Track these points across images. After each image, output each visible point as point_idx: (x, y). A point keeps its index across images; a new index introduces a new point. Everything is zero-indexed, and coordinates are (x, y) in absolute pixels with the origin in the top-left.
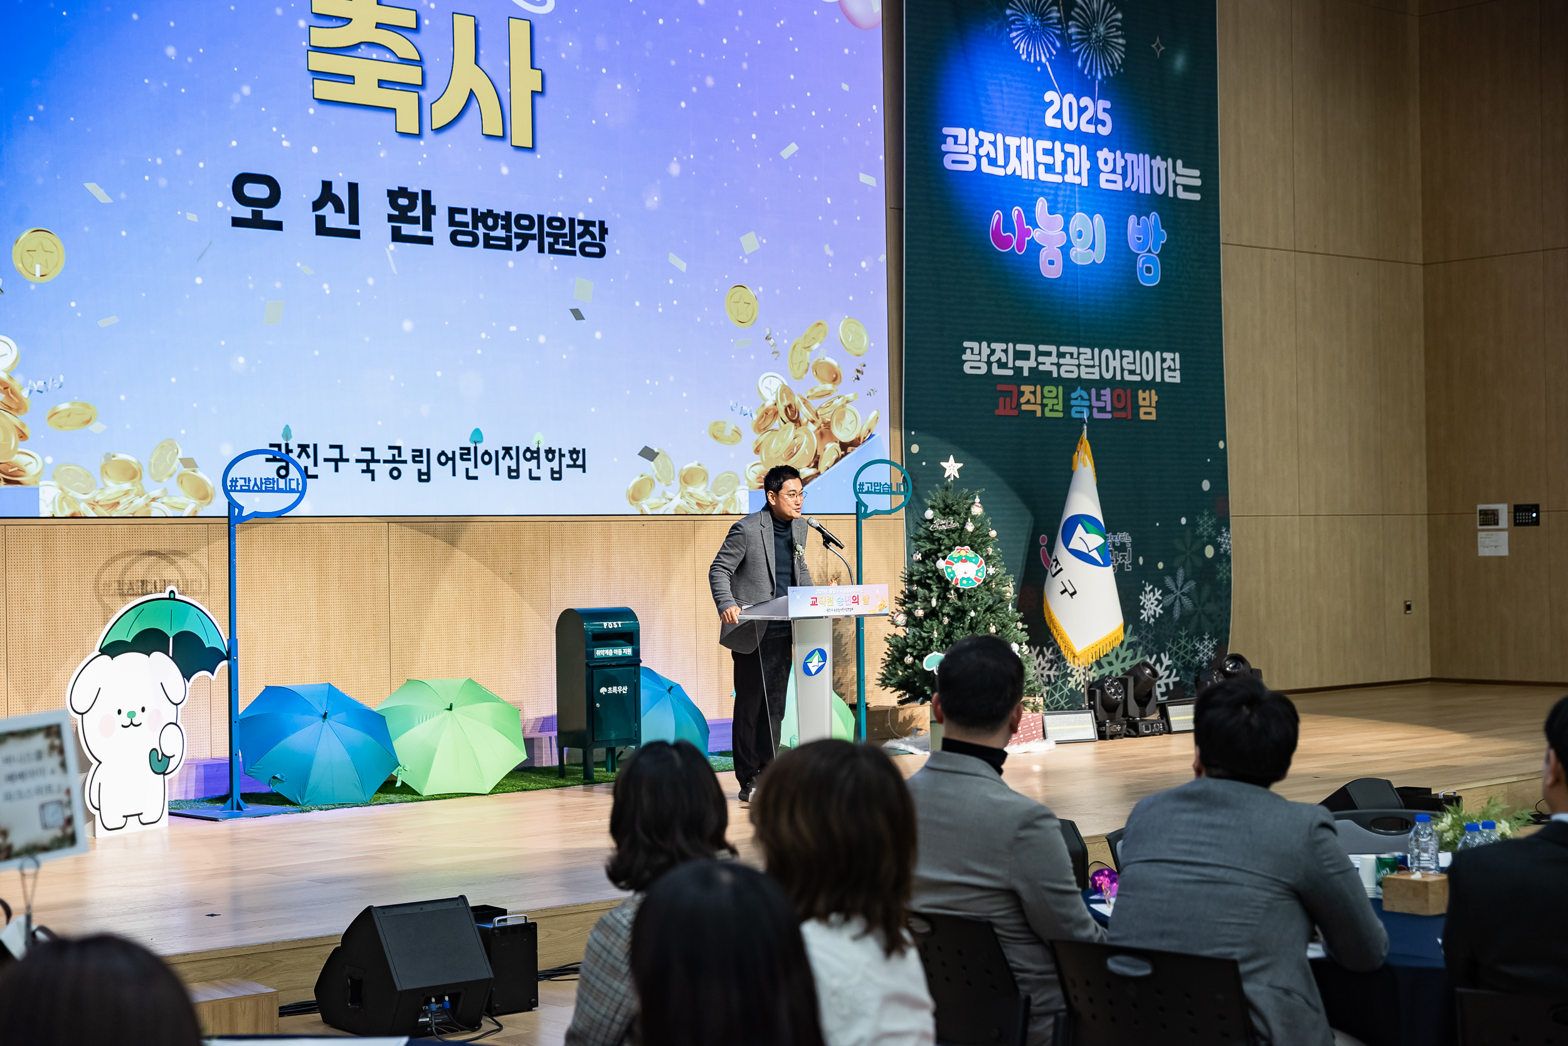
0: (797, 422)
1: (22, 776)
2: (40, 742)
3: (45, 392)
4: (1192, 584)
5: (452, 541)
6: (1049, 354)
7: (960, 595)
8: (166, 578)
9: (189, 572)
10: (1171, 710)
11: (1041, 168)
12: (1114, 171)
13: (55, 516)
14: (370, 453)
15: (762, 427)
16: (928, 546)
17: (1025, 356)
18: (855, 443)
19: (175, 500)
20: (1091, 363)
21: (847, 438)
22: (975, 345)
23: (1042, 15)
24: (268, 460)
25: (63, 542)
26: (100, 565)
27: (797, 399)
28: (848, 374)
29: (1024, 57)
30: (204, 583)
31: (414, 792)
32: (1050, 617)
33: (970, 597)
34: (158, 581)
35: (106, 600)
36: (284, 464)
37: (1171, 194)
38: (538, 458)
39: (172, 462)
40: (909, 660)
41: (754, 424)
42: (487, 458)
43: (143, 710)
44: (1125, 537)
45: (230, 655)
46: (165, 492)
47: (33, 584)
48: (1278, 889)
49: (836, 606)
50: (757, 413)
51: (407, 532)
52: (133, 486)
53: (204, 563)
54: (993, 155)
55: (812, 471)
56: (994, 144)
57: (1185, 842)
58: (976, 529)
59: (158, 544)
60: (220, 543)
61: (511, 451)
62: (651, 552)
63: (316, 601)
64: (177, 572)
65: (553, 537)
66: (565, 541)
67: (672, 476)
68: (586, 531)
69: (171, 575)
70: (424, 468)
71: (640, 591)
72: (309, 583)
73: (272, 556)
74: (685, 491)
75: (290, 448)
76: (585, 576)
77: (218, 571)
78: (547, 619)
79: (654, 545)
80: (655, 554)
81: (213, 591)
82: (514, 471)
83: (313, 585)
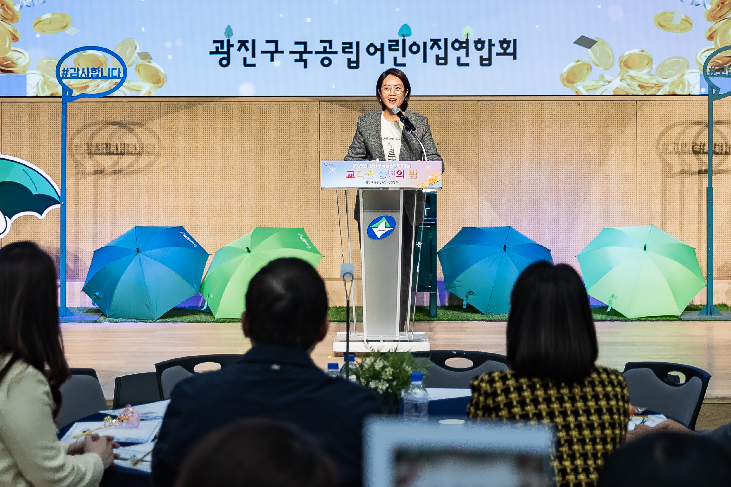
3: (32, 6)
8: (125, 142)
13: (39, 95)
14: (302, 46)
15: (718, 16)
19: (133, 83)
25: (45, 115)
30: (157, 146)
34: (119, 145)
35: (78, 157)
36: (225, 56)
38: (467, 48)
39: (131, 55)
42: (415, 48)
47: (22, 145)
50: (711, 3)
51: (338, 109)
53: (157, 132)
60: (171, 117)
61: (439, 43)
62: (587, 128)
63: (253, 163)
64: (134, 138)
65: (481, 114)
66: (494, 118)
67: (611, 61)
68: (517, 109)
69: (130, 140)
70: (353, 57)
71: (574, 162)
72: (247, 148)
73: (215, 127)
74: (625, 74)
75: (231, 43)
76: (515, 147)
77: (168, 138)
78: (475, 183)
79: (591, 122)
80: (591, 130)
81: (164, 152)
82: (442, 59)
83: (251, 150)
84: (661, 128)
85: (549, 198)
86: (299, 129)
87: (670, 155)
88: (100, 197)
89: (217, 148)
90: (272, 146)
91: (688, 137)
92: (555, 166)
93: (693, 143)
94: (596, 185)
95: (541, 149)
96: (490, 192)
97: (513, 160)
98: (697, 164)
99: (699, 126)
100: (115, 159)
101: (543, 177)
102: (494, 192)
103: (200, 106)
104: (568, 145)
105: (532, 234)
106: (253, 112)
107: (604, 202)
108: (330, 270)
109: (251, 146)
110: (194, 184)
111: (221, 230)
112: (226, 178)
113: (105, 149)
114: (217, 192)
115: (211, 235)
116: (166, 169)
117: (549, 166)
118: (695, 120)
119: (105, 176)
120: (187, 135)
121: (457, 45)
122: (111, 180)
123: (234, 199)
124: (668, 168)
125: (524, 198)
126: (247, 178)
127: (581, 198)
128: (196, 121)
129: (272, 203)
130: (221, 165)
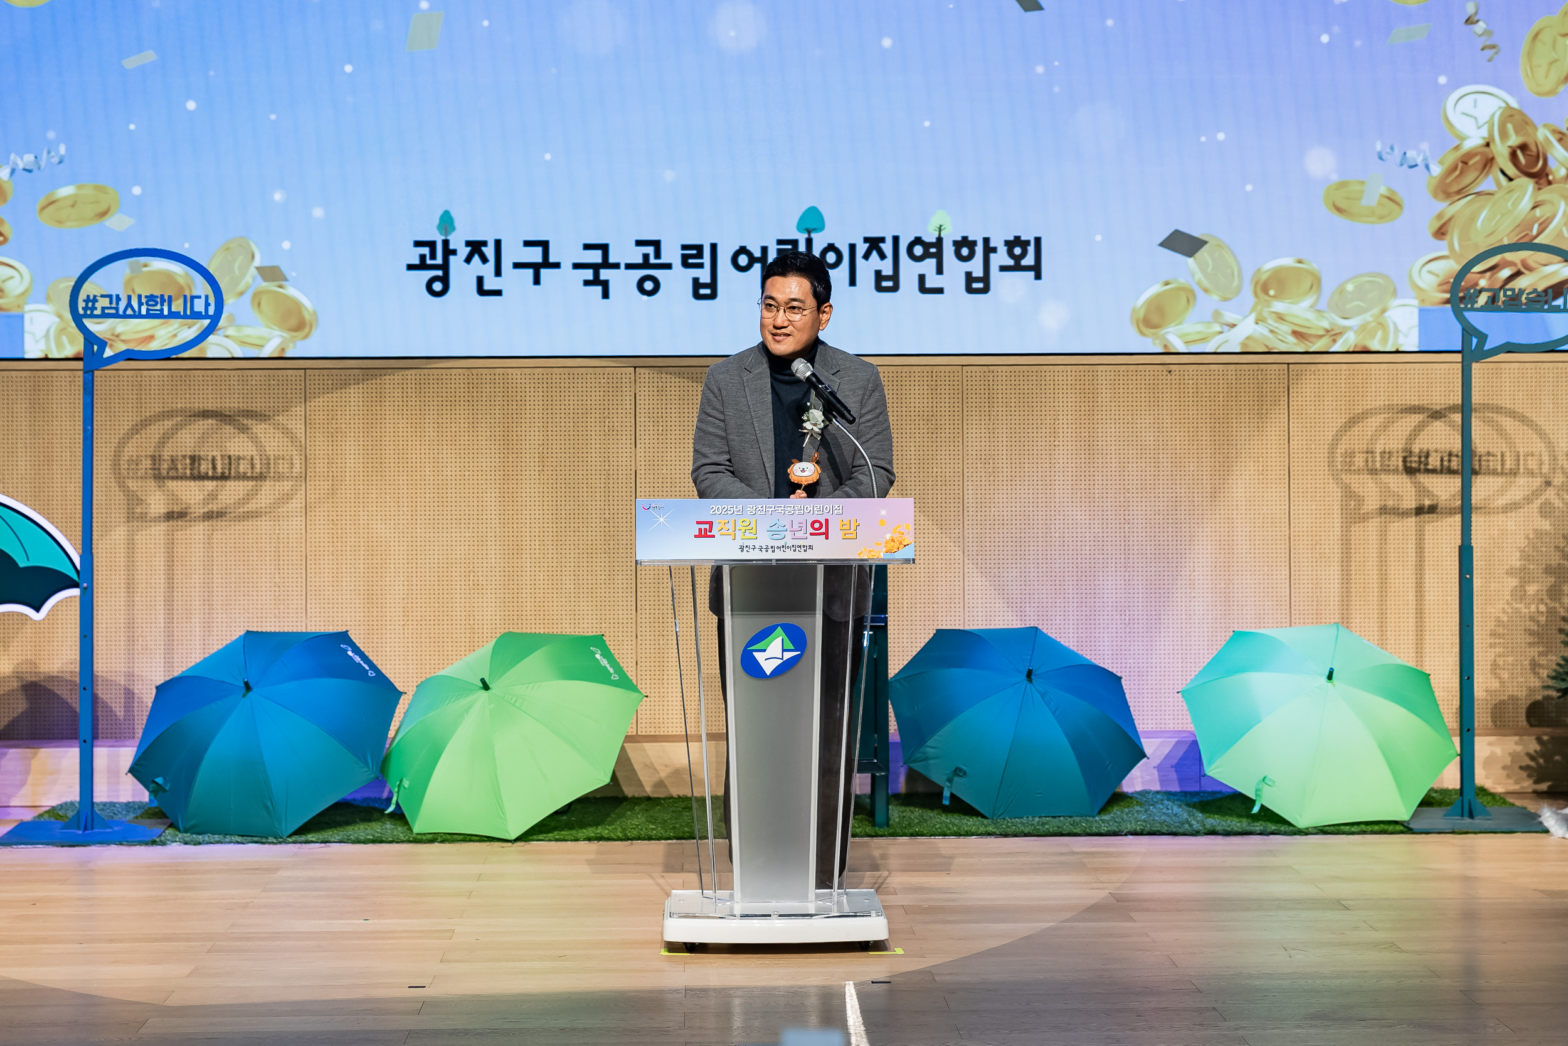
0: (1540, 176)
3: (36, 171)
8: (232, 453)
9: (272, 444)
13: (50, 356)
14: (599, 253)
15: (1455, 188)
19: (248, 331)
24: (411, 267)
25: (63, 397)
26: (122, 432)
27: (1542, 134)
30: (298, 462)
34: (219, 458)
35: (132, 484)
36: (440, 273)
38: (939, 257)
39: (243, 271)
41: (1434, 182)
42: (831, 257)
47: (15, 459)
50: (1441, 163)
53: (298, 431)
59: (219, 400)
60: (326, 399)
61: (882, 245)
62: (1187, 421)
63: (498, 495)
64: (250, 444)
65: (969, 392)
66: (995, 400)
67: (1236, 283)
68: (1043, 383)
69: (241, 449)
70: (704, 276)
71: (1161, 490)
72: (484, 464)
73: (418, 421)
74: (1265, 309)
75: (452, 247)
76: (1039, 461)
77: (321, 443)
78: (957, 535)
79: (1195, 408)
80: (1195, 425)
81: (313, 474)
82: (887, 278)
83: (493, 469)
84: (1339, 420)
85: (1110, 565)
86: (593, 424)
87: (1357, 476)
88: (180, 567)
89: (423, 465)
90: (537, 460)
91: (1395, 439)
92: (1122, 499)
93: (1405, 450)
94: (1205, 538)
95: (1092, 465)
96: (988, 553)
97: (1035, 487)
98: (1413, 493)
99: (1417, 416)
100: (210, 488)
101: (1096, 522)
102: (997, 553)
103: (387, 377)
104: (1148, 456)
105: (1075, 639)
106: (497, 390)
107: (1222, 573)
108: (657, 716)
109: (493, 460)
110: (375, 539)
111: (432, 635)
112: (440, 526)
113: (189, 466)
114: (423, 557)
115: (410, 645)
116: (317, 509)
117: (1109, 500)
118: (1408, 402)
119: (188, 524)
120: (361, 439)
121: (918, 250)
122: (201, 532)
123: (458, 569)
124: (1353, 503)
125: (1057, 565)
126: (485, 526)
127: (1174, 565)
128: (378, 408)
129: (537, 578)
130: (432, 500)
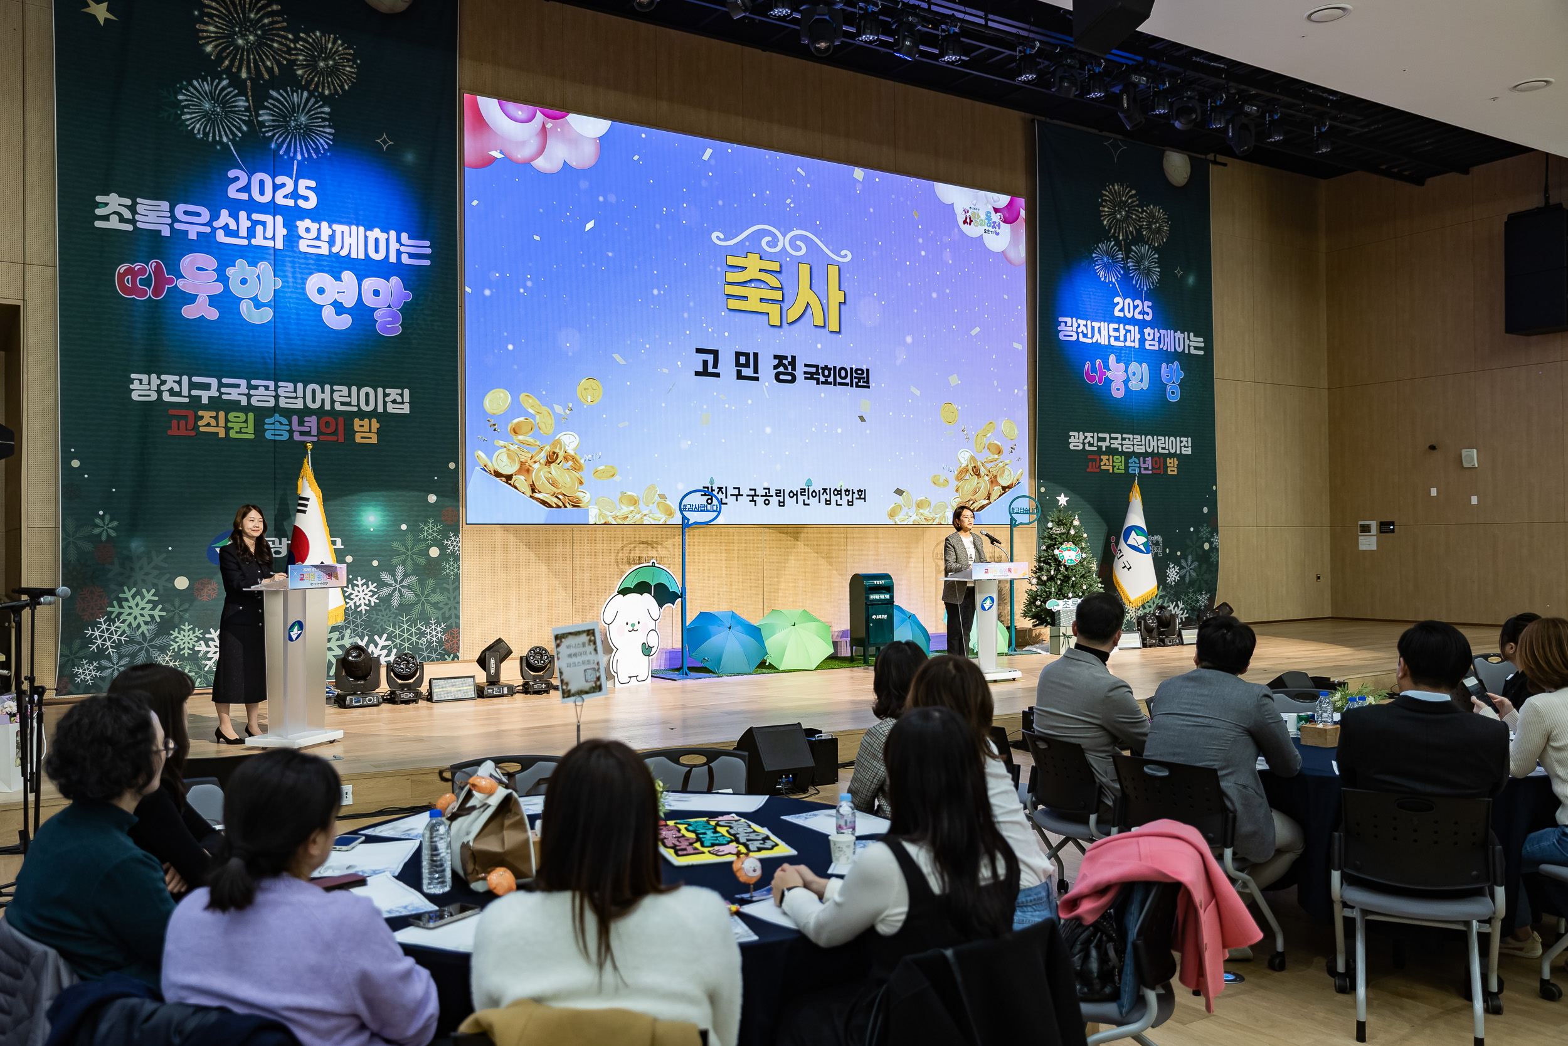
0: (979, 475)
1: (575, 655)
2: (584, 638)
3: (592, 460)
4: (1196, 564)
5: (796, 537)
6: (1117, 439)
7: (1067, 569)
8: (650, 556)
9: (662, 552)
10: (1183, 632)
11: (1112, 339)
12: (1153, 340)
13: (597, 523)
14: (754, 492)
15: (960, 478)
16: (1050, 542)
17: (1104, 440)
18: (1009, 487)
19: (656, 515)
20: (1140, 443)
21: (1005, 485)
22: (1076, 434)
23: (1113, 256)
24: (702, 495)
25: (600, 537)
26: (618, 549)
27: (979, 463)
28: (1006, 449)
29: (1102, 279)
30: (670, 558)
31: (776, 668)
32: (1117, 581)
33: (1072, 570)
34: (647, 557)
35: (621, 566)
36: (710, 497)
37: (1187, 352)
38: (841, 494)
39: (654, 496)
40: (1038, 603)
41: (956, 476)
42: (814, 494)
43: (639, 623)
44: (1159, 538)
45: (682, 596)
46: (651, 511)
47: (585, 558)
48: (1239, 730)
49: (999, 574)
50: (957, 471)
51: (773, 533)
52: (635, 508)
53: (670, 548)
54: (1085, 332)
55: (986, 502)
56: (1086, 326)
57: (1187, 704)
58: (1076, 533)
59: (647, 538)
61: (827, 491)
67: (911, 504)
70: (781, 499)
74: (918, 512)
75: (713, 489)
79: (903, 538)
82: (828, 501)
83: (725, 560)
86: (752, 546)
106: (726, 534)
